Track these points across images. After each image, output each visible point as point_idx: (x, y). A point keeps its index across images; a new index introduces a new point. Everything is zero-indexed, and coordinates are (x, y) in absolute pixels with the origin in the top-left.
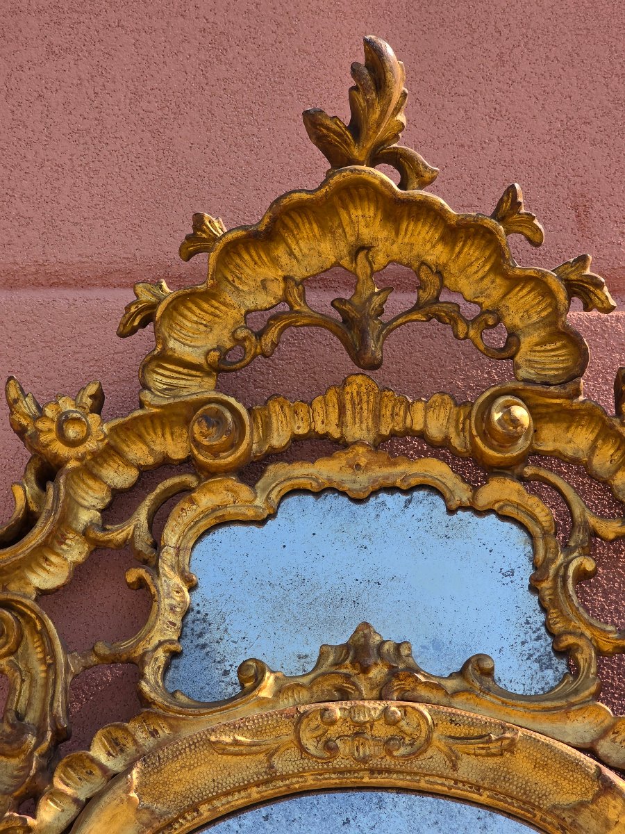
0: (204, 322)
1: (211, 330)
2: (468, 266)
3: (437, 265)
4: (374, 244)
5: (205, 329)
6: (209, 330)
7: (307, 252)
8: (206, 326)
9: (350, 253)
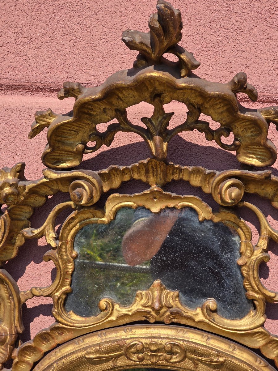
0: (74, 130)
1: (78, 133)
2: (215, 105)
3: (198, 105)
4: (164, 92)
5: (75, 133)
6: (77, 133)
7: (127, 95)
8: (75, 131)
9: (150, 97)
